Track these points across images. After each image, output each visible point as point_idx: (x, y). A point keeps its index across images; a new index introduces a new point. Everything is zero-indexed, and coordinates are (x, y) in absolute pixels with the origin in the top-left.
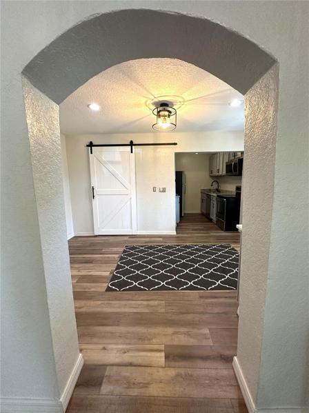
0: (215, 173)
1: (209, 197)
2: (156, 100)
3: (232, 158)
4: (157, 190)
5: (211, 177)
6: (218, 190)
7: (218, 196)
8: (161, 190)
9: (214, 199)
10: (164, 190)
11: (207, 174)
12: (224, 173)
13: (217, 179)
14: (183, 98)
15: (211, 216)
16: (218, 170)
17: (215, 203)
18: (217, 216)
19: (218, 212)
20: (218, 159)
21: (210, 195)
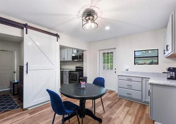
3: (75, 53)
7: (69, 71)
12: (70, 60)
15: (64, 83)
16: (64, 58)
17: (68, 75)
18: (69, 82)
19: (70, 80)
20: (63, 53)
21: (63, 71)
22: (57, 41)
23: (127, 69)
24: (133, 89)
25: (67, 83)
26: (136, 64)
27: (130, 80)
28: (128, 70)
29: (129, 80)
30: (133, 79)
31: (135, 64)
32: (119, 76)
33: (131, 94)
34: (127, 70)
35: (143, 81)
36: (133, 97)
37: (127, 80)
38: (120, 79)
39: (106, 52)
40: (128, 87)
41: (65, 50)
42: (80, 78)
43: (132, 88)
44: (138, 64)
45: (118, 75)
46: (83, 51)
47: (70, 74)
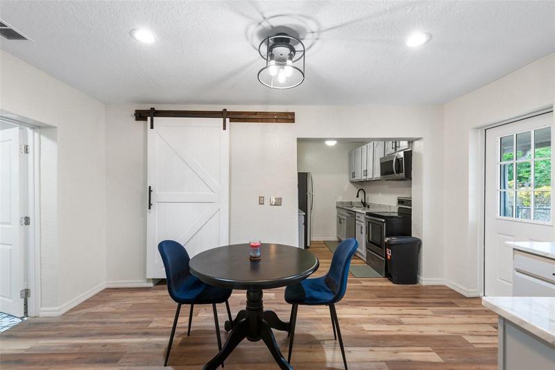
0: (360, 176)
1: (353, 214)
2: (266, 25)
3: (390, 150)
4: (267, 202)
5: (352, 182)
6: (364, 204)
7: (368, 214)
8: (274, 201)
9: (362, 218)
10: (278, 203)
11: (346, 178)
12: (378, 175)
13: (362, 185)
14: (318, 24)
16: (366, 172)
17: (364, 225)
18: (367, 248)
19: (369, 241)
20: (364, 154)
21: (355, 212)
22: (224, 129)
25: (362, 249)
32: (519, 256)
38: (521, 268)
41: (368, 144)
42: (387, 240)
45: (514, 249)
46: (412, 142)
47: (369, 222)
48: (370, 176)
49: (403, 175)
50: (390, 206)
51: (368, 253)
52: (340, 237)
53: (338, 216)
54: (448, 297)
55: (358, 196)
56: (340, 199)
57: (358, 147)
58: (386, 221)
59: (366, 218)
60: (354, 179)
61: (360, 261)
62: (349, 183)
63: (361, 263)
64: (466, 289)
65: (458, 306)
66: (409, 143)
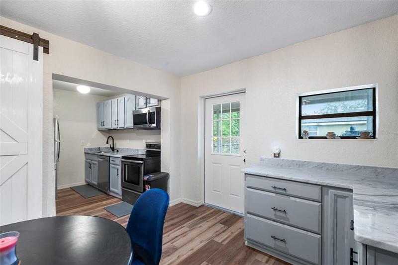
0: (110, 125)
5: (101, 131)
6: (113, 149)
7: (123, 157)
9: (118, 162)
11: (94, 127)
12: (130, 123)
13: (112, 133)
15: (111, 189)
16: (117, 122)
17: (120, 168)
18: (123, 187)
19: (125, 181)
20: (115, 106)
21: (109, 157)
23: (277, 152)
24: (291, 223)
25: (118, 190)
26: (302, 138)
27: (284, 192)
28: (278, 157)
29: (278, 191)
30: (291, 188)
31: (300, 137)
32: (249, 178)
33: (284, 241)
34: (277, 155)
35: (325, 197)
36: (291, 252)
37: (273, 190)
39: (221, 101)
40: (275, 215)
41: (119, 99)
42: (146, 178)
43: (288, 220)
44: (310, 138)
45: (246, 174)
46: (161, 101)
47: (125, 165)
48: (121, 125)
49: (154, 125)
50: (138, 150)
51: (123, 191)
52: (88, 180)
53: (86, 162)
54: (189, 211)
55: (107, 143)
56: (88, 146)
57: (107, 100)
58: (144, 163)
59: (122, 161)
60: (104, 128)
61: (115, 200)
62: (97, 130)
63: (117, 201)
64: (196, 202)
65: (198, 216)
66: (159, 101)
